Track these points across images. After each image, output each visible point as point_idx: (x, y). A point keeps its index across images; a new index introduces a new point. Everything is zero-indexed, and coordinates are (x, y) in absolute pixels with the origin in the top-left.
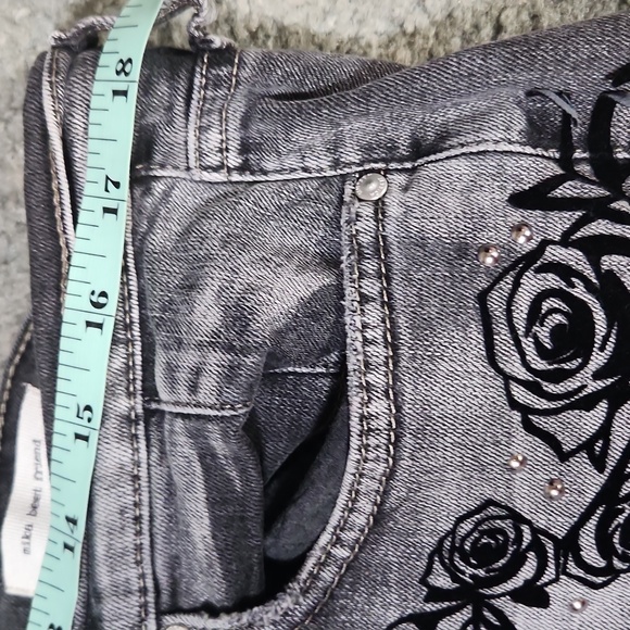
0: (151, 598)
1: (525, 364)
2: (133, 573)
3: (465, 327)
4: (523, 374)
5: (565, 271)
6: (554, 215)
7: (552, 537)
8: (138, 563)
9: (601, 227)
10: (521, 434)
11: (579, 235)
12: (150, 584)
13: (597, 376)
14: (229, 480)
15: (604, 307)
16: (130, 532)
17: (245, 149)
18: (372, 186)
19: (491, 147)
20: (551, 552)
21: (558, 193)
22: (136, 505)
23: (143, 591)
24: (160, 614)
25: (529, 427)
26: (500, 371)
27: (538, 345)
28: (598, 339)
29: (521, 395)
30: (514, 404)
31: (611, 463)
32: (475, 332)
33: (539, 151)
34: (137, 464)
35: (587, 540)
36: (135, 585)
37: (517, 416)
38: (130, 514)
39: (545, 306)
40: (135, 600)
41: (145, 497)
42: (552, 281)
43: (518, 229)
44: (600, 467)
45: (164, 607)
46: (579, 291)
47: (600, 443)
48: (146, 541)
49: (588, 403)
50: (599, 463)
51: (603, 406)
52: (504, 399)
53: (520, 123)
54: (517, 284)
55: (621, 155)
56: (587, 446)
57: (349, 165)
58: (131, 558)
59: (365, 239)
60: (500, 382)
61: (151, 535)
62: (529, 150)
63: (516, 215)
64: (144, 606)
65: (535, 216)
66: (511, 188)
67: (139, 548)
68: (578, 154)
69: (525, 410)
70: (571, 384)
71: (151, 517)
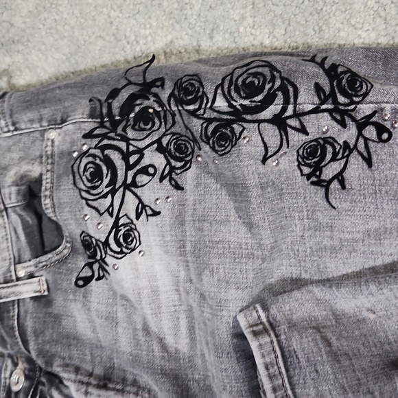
0: (12, 260)
1: (84, 185)
2: (7, 254)
3: (68, 176)
4: (84, 188)
5: (94, 156)
6: (94, 140)
7: (100, 242)
8: (8, 251)
9: (105, 142)
10: (86, 208)
11: (100, 145)
12: (12, 257)
13: (107, 187)
14: (28, 221)
15: (106, 165)
16: (5, 242)
17: (14, 124)
18: (51, 134)
19: (78, 120)
20: (102, 247)
21: (95, 133)
22: (6, 235)
23: (10, 259)
24: (15, 264)
25: (89, 205)
26: (77, 188)
27: (87, 178)
28: (105, 175)
29: (84, 194)
30: (82, 198)
31: (115, 214)
32: (71, 177)
33: (94, 120)
34: (5, 223)
35: (112, 241)
36: (8, 258)
37: (84, 201)
38: (5, 238)
39: (88, 167)
40: (8, 261)
41: (8, 232)
42: (91, 159)
43: (84, 145)
44: (112, 216)
45: (16, 262)
46: (98, 161)
47: (111, 208)
48: (10, 244)
49: (105, 196)
50: (111, 215)
51: (110, 196)
52: (79, 197)
53: (87, 112)
54: (81, 161)
55: (117, 118)
56: (107, 210)
57: (45, 126)
58: (6, 250)
59: (49, 153)
60: (78, 191)
61: (12, 243)
62: (90, 120)
63: (84, 141)
64: (10, 263)
65: (89, 140)
66: (83, 132)
67: (8, 247)
68: (106, 119)
69: (87, 200)
70: (99, 190)
71: (11, 238)
